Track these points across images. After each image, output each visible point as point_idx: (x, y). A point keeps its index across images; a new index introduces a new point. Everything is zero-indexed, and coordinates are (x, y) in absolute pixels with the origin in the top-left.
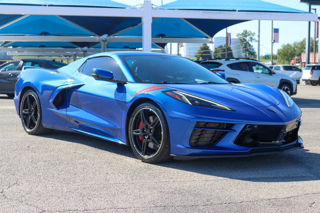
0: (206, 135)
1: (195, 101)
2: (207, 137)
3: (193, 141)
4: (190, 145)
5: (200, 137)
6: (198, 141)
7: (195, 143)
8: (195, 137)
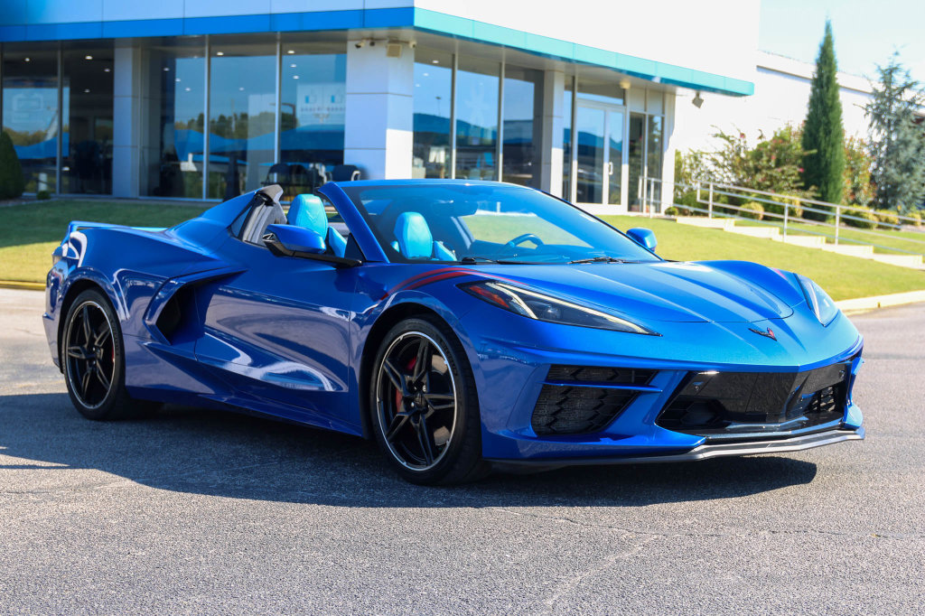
0: (579, 404)
1: (548, 308)
2: (582, 409)
3: (543, 420)
4: (537, 433)
5: (562, 409)
6: (556, 420)
7: (549, 425)
8: (546, 410)
